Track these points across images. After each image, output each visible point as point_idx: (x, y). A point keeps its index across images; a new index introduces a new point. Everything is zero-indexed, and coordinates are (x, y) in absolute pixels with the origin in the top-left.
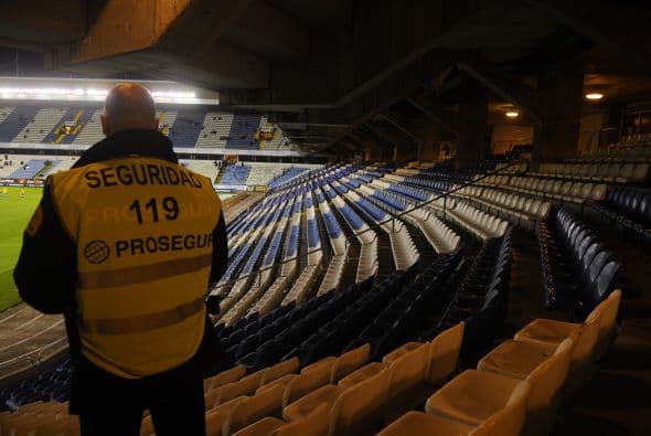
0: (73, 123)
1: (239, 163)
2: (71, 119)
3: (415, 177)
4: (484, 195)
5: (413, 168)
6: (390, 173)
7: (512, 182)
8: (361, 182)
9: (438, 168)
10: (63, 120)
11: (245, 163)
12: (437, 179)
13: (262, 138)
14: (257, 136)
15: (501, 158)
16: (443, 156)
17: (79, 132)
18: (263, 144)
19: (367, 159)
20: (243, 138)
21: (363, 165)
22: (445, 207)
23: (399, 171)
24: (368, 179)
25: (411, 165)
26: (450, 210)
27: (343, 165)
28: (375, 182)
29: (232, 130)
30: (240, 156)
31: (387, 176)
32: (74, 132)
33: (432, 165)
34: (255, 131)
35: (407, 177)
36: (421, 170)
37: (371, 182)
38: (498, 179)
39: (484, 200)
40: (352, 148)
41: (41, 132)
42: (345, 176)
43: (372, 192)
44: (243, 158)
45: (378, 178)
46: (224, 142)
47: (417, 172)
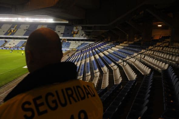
0: (14, 29)
1: (67, 42)
2: (13, 27)
3: (127, 46)
4: (154, 54)
5: (126, 44)
6: (118, 45)
7: (164, 49)
8: (108, 48)
9: (135, 44)
10: (10, 28)
11: (69, 41)
12: (135, 47)
13: (74, 33)
14: (73, 33)
15: (158, 41)
16: (136, 40)
17: (16, 32)
18: (75, 35)
19: (109, 40)
20: (68, 33)
21: (108, 42)
22: (141, 58)
23: (121, 44)
24: (110, 47)
25: (125, 42)
26: (143, 58)
27: (101, 42)
28: (113, 48)
29: (65, 31)
30: (67, 39)
31: (117, 46)
32: (14, 32)
33: (132, 43)
34: (72, 31)
35: (124, 47)
36: (129, 44)
37: (112, 48)
38: (159, 48)
39: (155, 55)
40: (104, 36)
41: (4, 32)
42: (102, 46)
43: (113, 51)
44: (68, 40)
45: (114, 47)
46: (62, 35)
47: (128, 45)
